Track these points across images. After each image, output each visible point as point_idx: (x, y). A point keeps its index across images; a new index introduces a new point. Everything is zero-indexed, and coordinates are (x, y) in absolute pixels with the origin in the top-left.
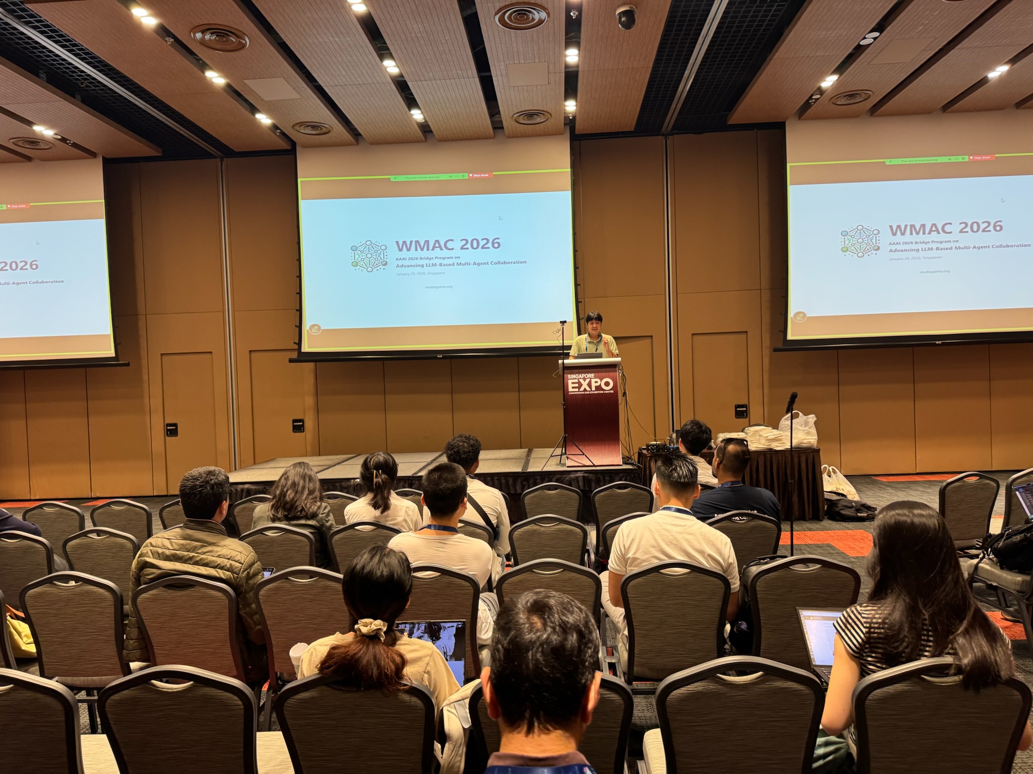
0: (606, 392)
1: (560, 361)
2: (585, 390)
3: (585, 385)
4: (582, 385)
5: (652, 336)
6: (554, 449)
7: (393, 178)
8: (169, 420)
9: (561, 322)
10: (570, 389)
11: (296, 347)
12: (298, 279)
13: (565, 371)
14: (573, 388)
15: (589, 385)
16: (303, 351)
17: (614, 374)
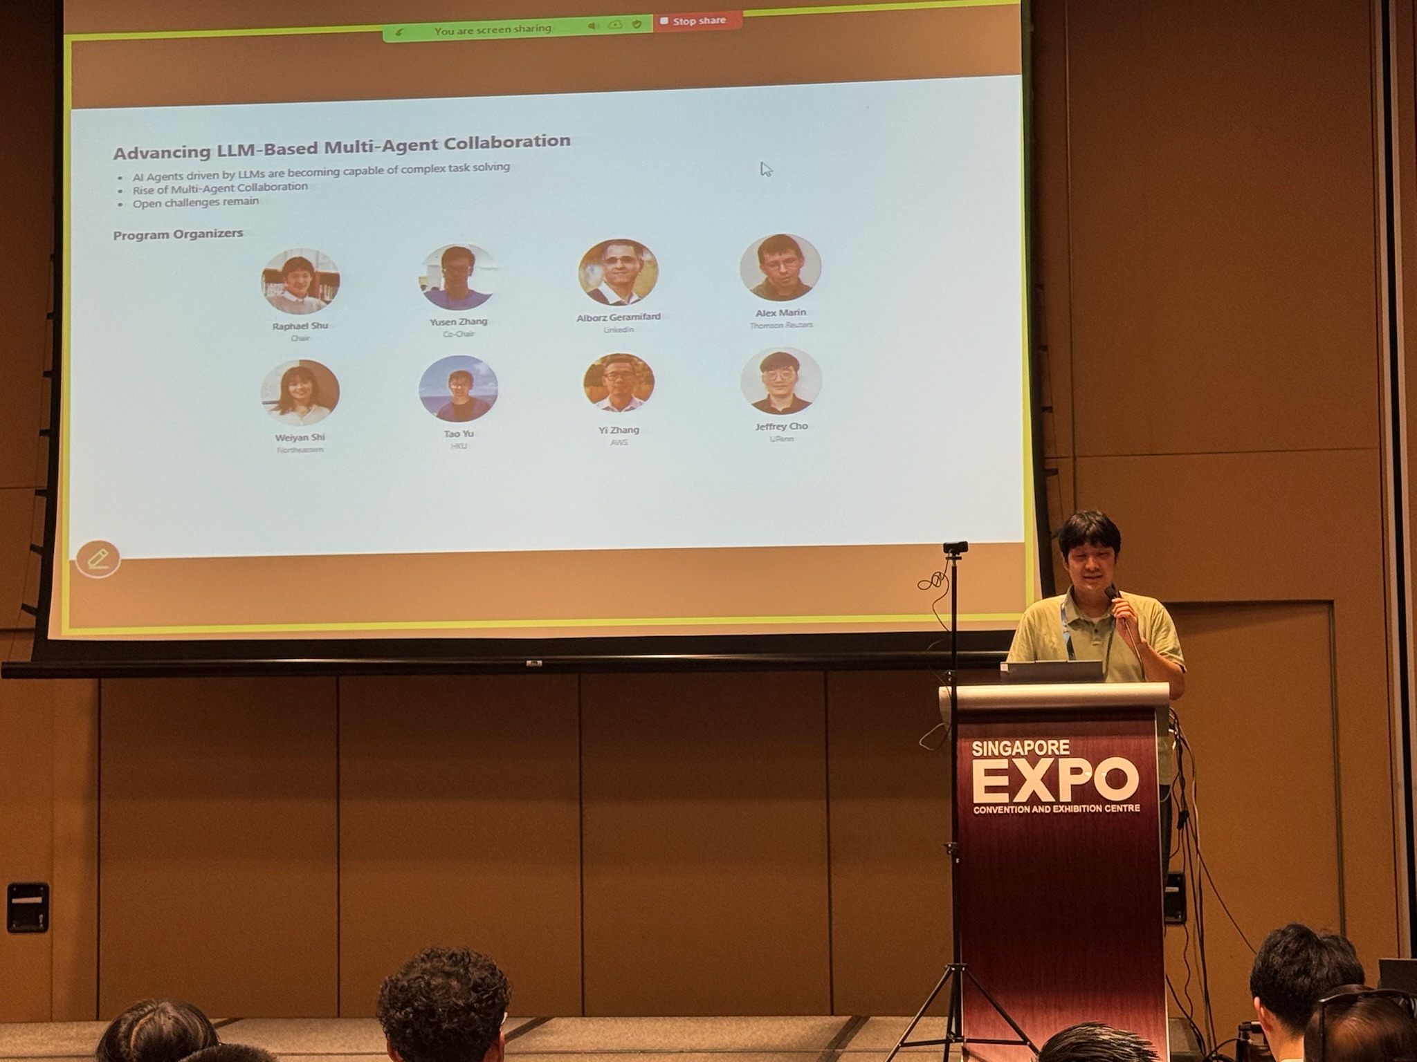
0: (1113, 808)
1: (944, 691)
2: (1034, 799)
3: (1034, 782)
4: (1023, 780)
5: (1331, 603)
6: (911, 1020)
7: (391, 33)
9: (947, 547)
10: (979, 796)
11: (30, 621)
12: (49, 380)
13: (961, 728)
14: (990, 789)
15: (1051, 780)
16: (51, 636)
17: (1143, 741)
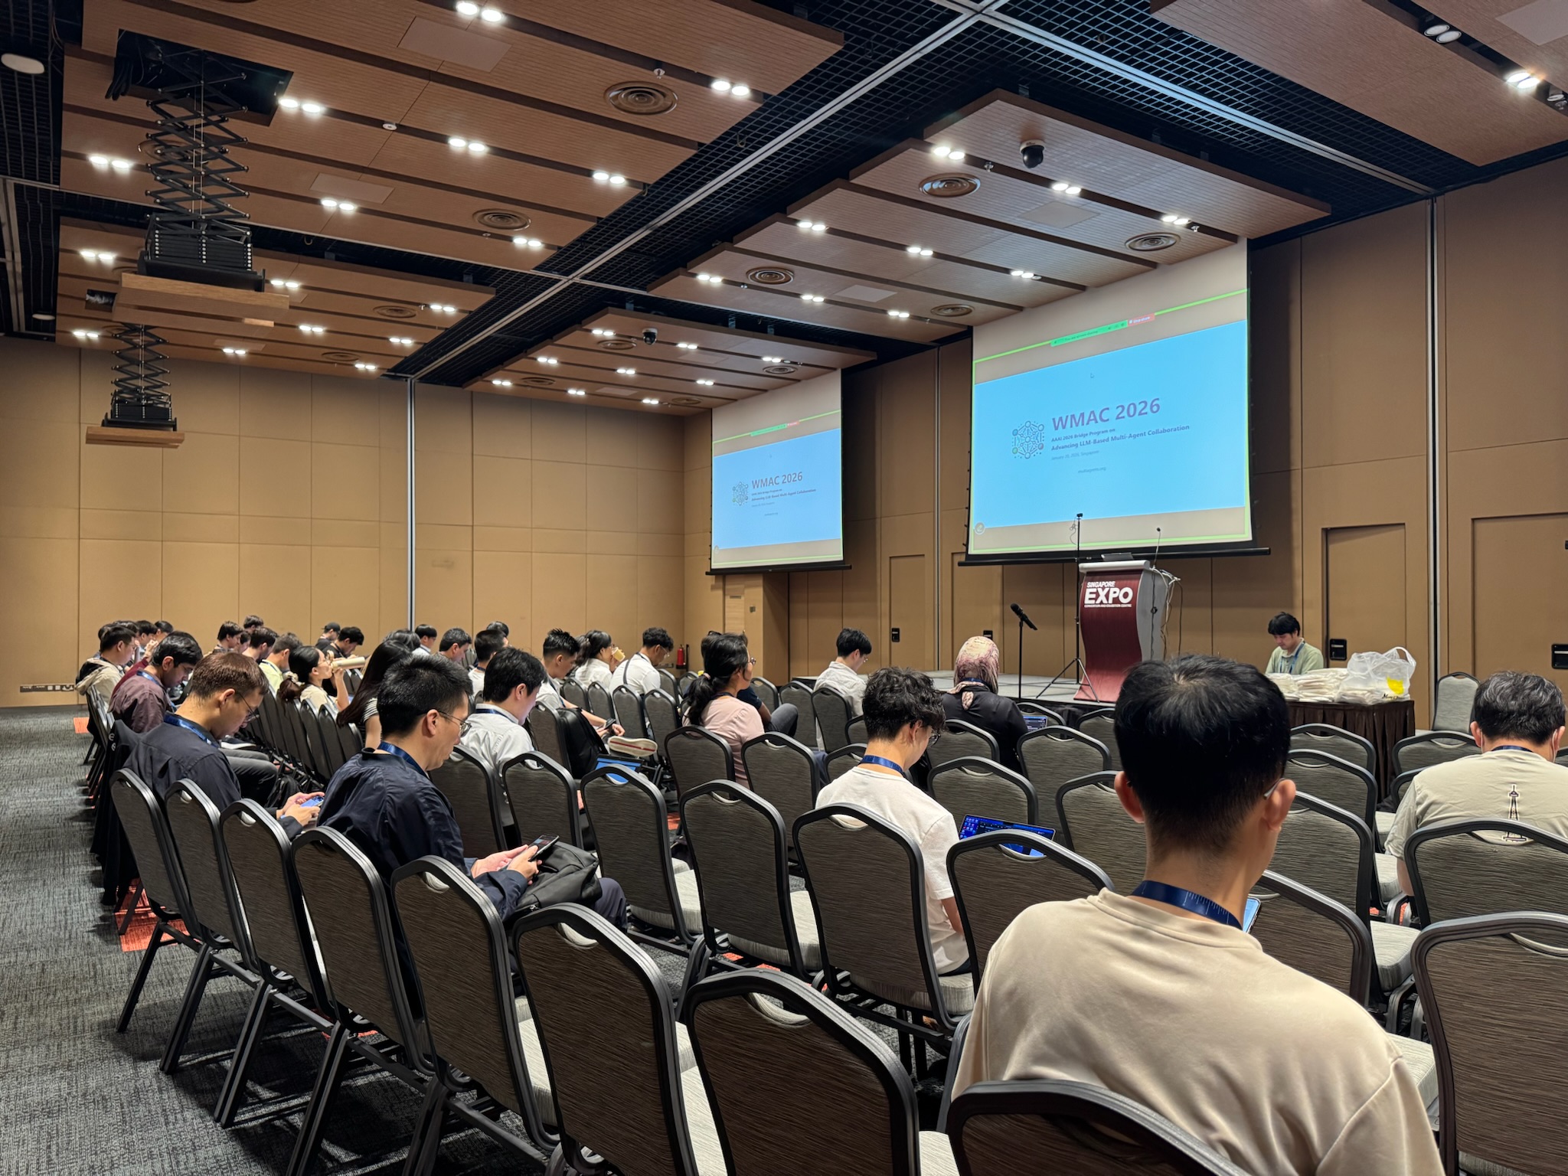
0: (1124, 606)
1: (1082, 566)
2: (1102, 603)
3: (1102, 598)
4: (1100, 596)
5: (1404, 524)
8: (893, 627)
10: (1087, 601)
14: (1090, 599)
15: (1107, 596)
16: (969, 553)
17: (1137, 581)
